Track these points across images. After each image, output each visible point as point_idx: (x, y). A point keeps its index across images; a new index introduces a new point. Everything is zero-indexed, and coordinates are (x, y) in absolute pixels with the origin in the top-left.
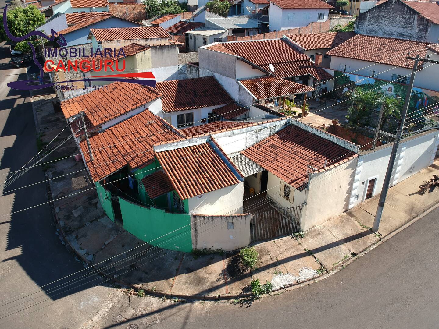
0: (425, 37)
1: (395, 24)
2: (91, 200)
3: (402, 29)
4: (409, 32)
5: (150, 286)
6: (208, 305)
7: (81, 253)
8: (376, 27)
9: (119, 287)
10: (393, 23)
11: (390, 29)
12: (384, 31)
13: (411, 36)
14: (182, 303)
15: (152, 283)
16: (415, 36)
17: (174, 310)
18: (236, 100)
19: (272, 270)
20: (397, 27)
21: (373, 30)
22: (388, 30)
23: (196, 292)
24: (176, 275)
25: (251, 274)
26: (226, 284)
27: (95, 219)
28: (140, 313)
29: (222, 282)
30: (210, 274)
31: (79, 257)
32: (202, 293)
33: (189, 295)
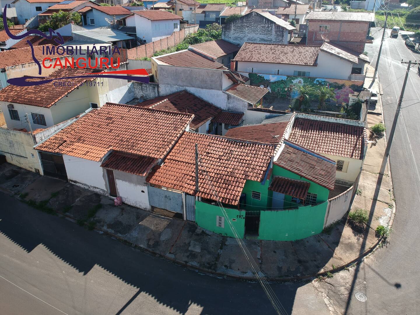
0: (282, 40)
1: (257, 32)
2: (195, 232)
3: (263, 36)
4: (269, 38)
5: (328, 266)
6: (371, 256)
7: (249, 275)
8: (241, 35)
9: (309, 281)
10: (255, 31)
11: (253, 36)
12: (248, 38)
13: (271, 40)
14: (358, 265)
15: (327, 264)
16: (275, 41)
18: (222, 108)
19: (373, 218)
20: (258, 34)
21: (239, 37)
22: (252, 36)
23: (358, 254)
24: (334, 251)
25: (368, 226)
26: (365, 239)
27: (220, 245)
29: (361, 240)
30: (349, 238)
31: (251, 280)
32: (360, 252)
33: (357, 258)
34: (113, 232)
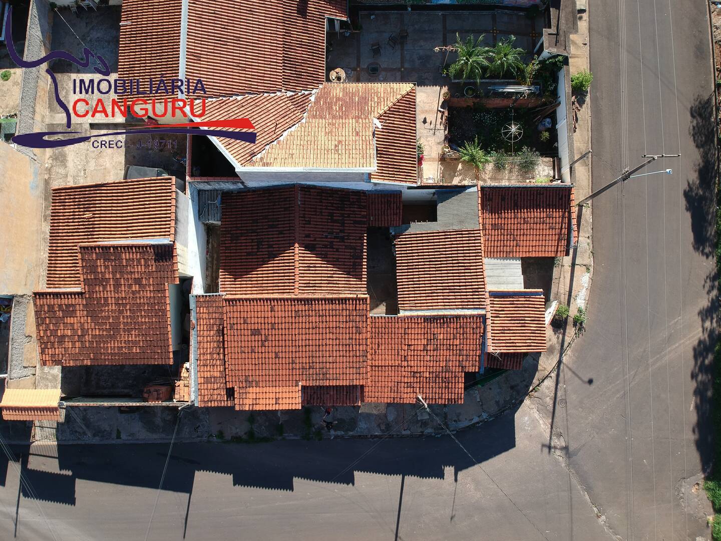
5: (536, 381)
6: (569, 352)
7: (476, 420)
9: (522, 401)
14: (559, 368)
15: (534, 379)
17: (561, 375)
19: (572, 300)
23: (558, 355)
24: (538, 363)
25: (567, 315)
26: (564, 334)
28: (552, 395)
29: (561, 336)
30: (550, 340)
31: (478, 423)
32: (560, 352)
33: (557, 361)
34: (343, 433)
